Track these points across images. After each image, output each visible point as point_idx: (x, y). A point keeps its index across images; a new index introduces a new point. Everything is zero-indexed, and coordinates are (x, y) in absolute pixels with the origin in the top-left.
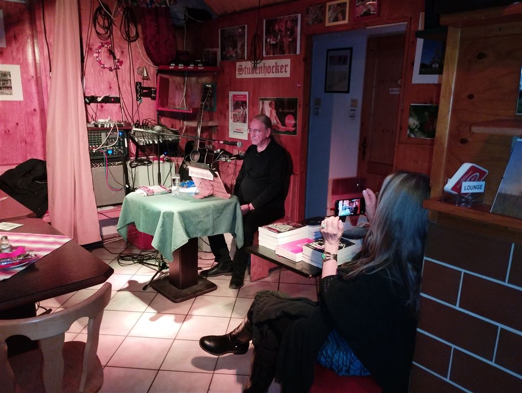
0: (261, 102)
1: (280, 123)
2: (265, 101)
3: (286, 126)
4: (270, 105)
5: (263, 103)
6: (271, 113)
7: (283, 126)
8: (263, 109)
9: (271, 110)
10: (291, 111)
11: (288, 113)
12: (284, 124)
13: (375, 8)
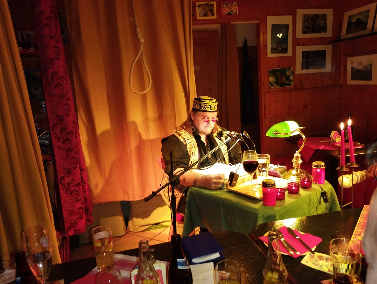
13: (236, 11)
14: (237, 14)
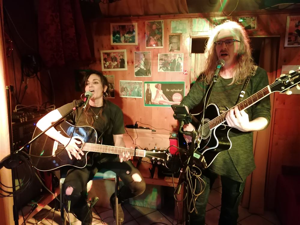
0: (146, 84)
1: (167, 99)
2: (150, 84)
3: (173, 101)
4: (157, 87)
5: (148, 86)
6: (157, 92)
7: (170, 101)
8: (148, 90)
9: (157, 90)
10: (178, 90)
11: (175, 92)
12: (171, 99)
13: (255, 25)
14: (256, 28)
